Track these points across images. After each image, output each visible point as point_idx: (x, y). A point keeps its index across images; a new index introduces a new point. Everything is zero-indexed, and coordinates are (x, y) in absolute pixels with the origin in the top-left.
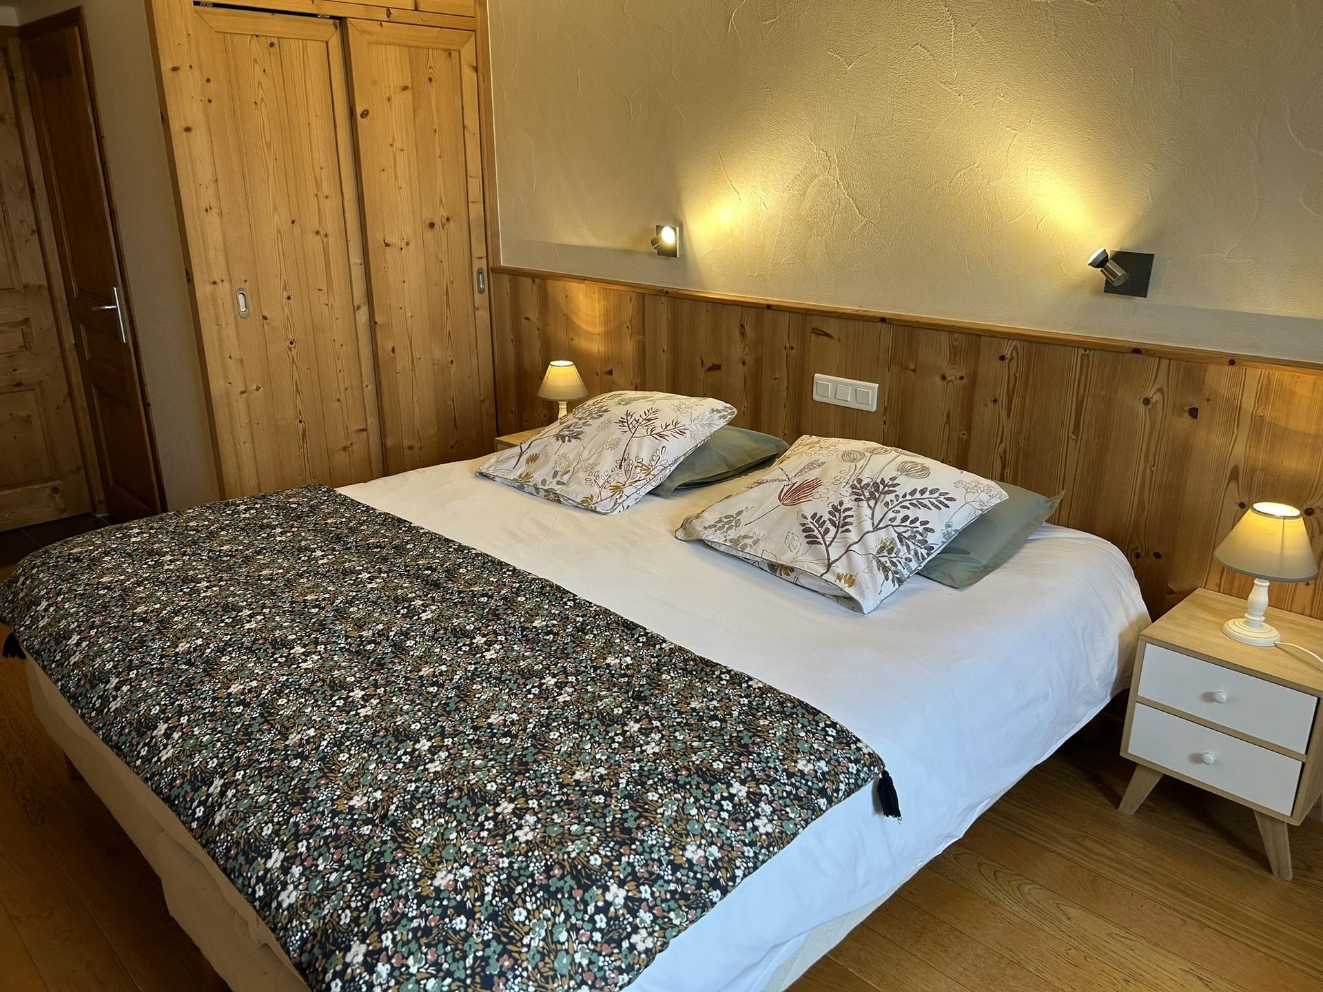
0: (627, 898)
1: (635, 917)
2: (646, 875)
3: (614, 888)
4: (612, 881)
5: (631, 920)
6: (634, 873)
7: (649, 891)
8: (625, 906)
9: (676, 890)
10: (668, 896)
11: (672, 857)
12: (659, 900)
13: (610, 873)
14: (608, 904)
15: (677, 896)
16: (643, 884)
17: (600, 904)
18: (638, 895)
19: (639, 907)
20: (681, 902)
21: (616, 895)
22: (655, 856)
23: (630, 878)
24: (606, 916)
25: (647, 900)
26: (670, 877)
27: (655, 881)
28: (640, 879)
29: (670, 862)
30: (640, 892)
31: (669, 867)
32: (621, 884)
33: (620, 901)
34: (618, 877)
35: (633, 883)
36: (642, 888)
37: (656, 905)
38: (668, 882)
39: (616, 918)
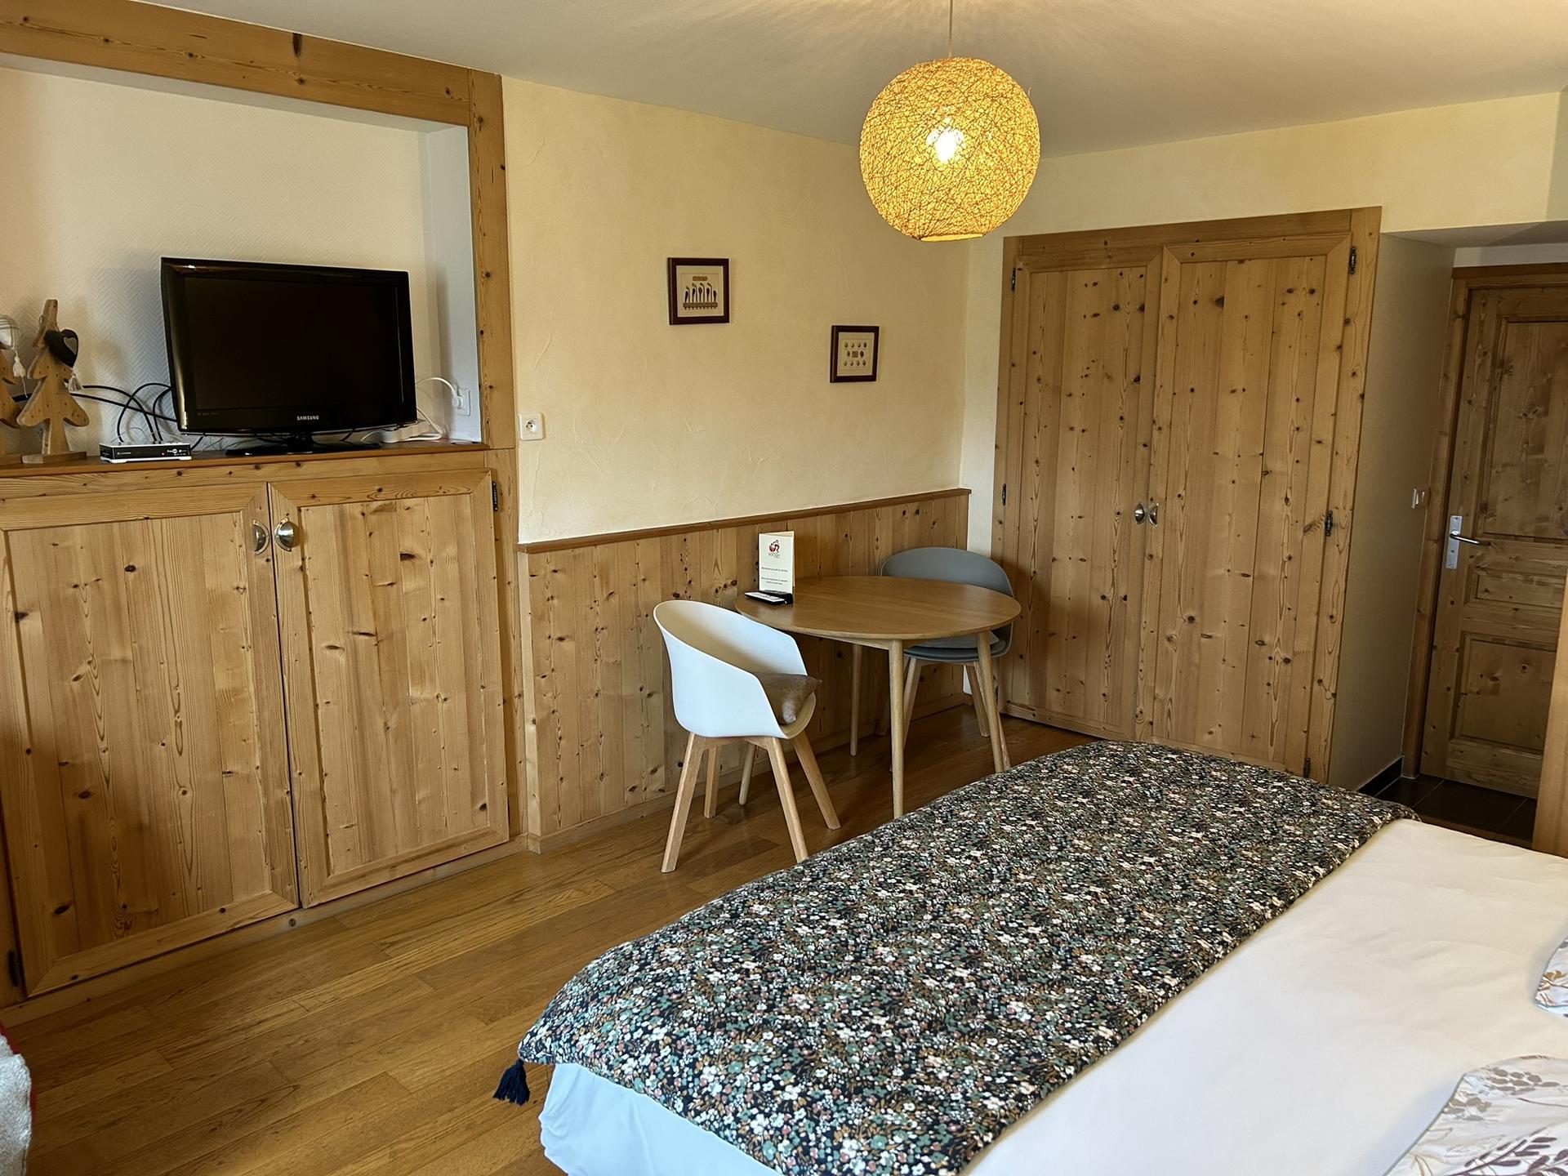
0: (791, 1101)
1: (777, 1112)
2: (815, 1111)
3: (798, 1089)
4: (803, 1087)
5: (774, 1109)
6: (815, 1101)
7: (801, 1117)
8: (784, 1102)
9: (810, 1141)
10: (803, 1135)
11: (839, 1128)
12: (797, 1127)
13: (810, 1084)
14: (783, 1089)
15: (804, 1144)
16: (806, 1110)
17: (782, 1083)
18: (795, 1109)
19: (785, 1113)
20: (800, 1149)
21: (792, 1093)
22: (836, 1115)
23: (809, 1099)
24: (774, 1089)
25: (793, 1117)
26: (819, 1132)
27: (812, 1119)
28: (811, 1106)
29: (833, 1129)
30: (798, 1109)
31: (829, 1129)
32: (802, 1094)
33: (787, 1097)
34: (808, 1090)
35: (805, 1103)
36: (802, 1110)
37: (791, 1127)
38: (815, 1131)
39: (773, 1097)
